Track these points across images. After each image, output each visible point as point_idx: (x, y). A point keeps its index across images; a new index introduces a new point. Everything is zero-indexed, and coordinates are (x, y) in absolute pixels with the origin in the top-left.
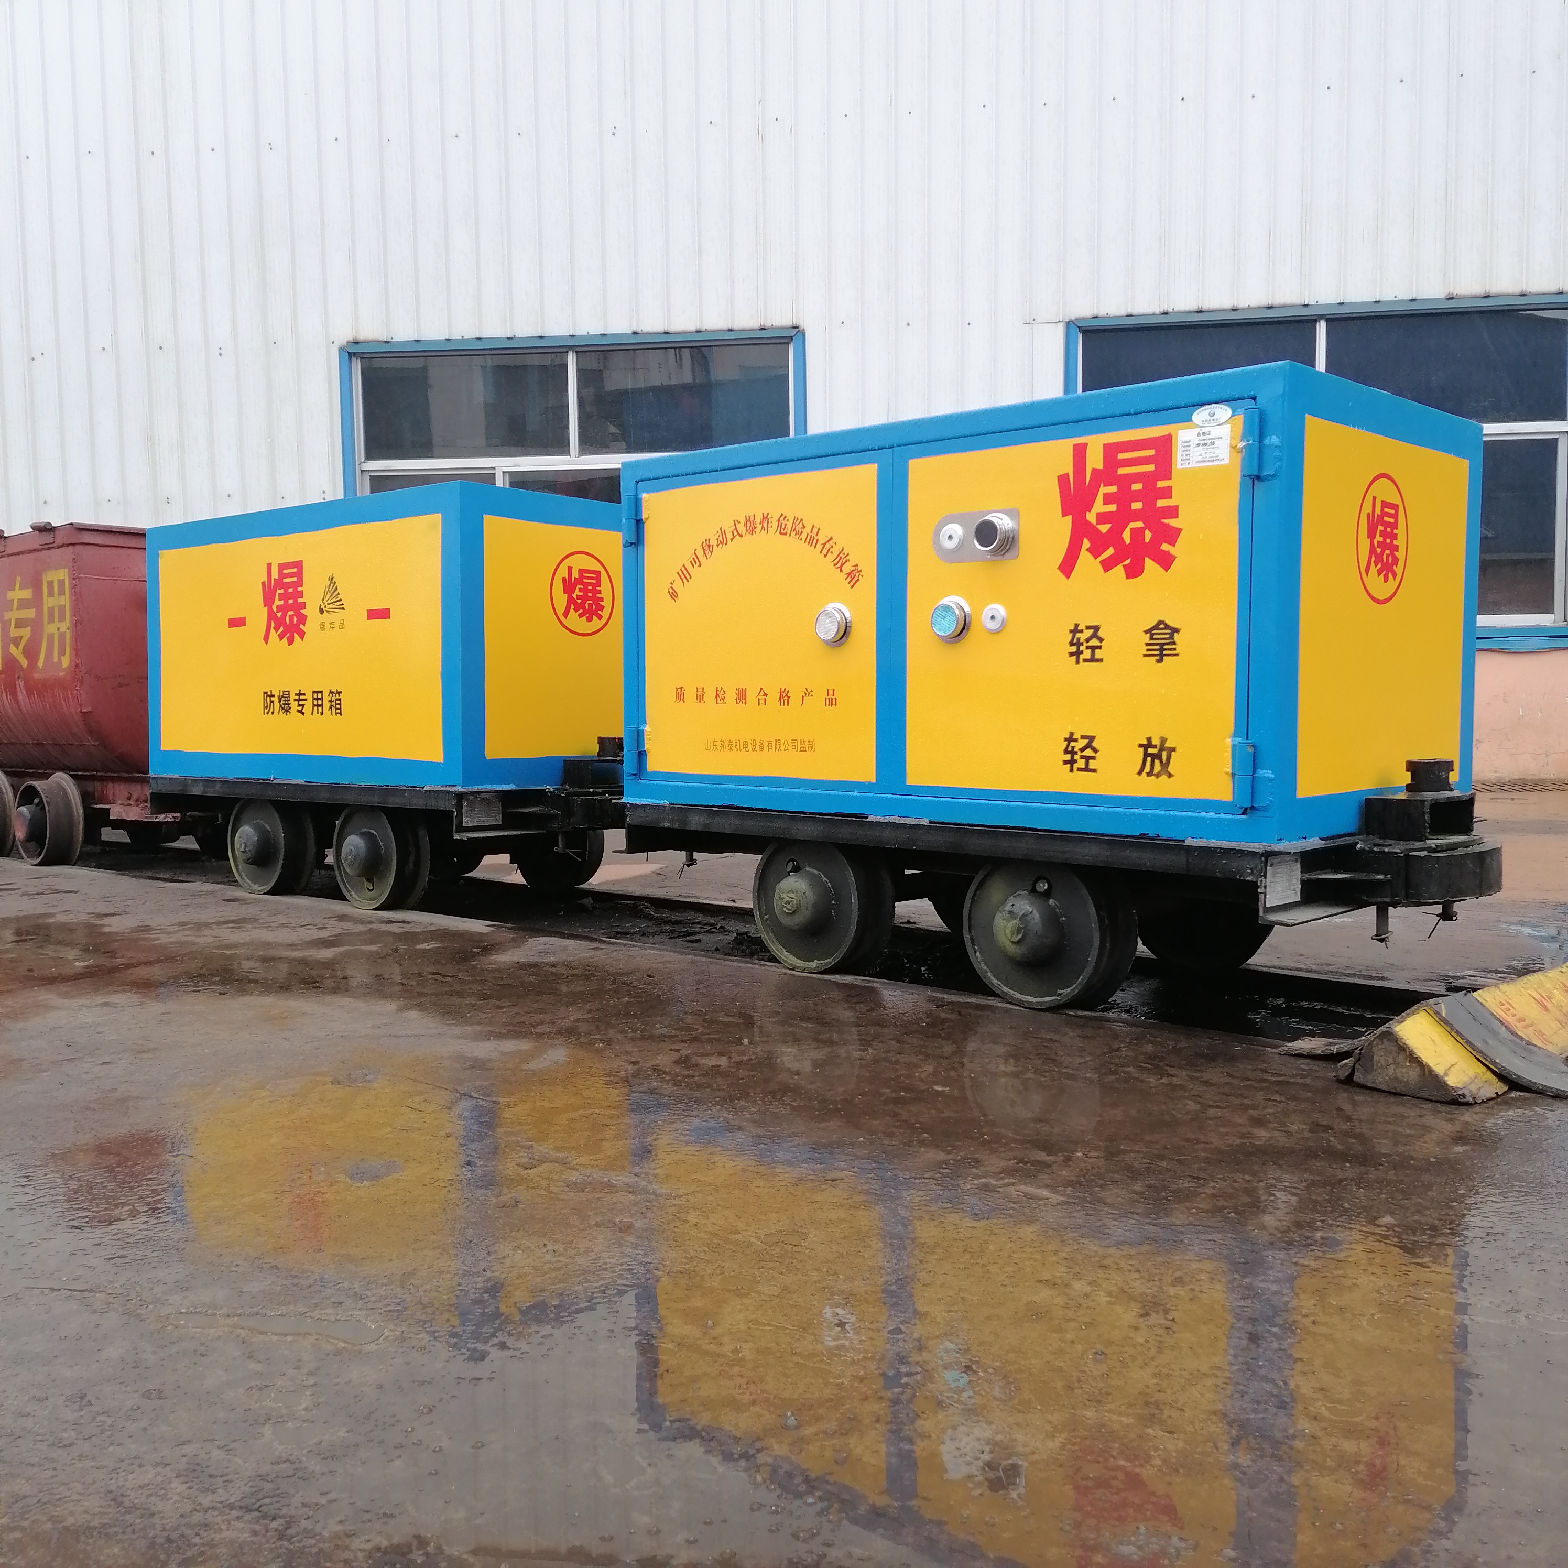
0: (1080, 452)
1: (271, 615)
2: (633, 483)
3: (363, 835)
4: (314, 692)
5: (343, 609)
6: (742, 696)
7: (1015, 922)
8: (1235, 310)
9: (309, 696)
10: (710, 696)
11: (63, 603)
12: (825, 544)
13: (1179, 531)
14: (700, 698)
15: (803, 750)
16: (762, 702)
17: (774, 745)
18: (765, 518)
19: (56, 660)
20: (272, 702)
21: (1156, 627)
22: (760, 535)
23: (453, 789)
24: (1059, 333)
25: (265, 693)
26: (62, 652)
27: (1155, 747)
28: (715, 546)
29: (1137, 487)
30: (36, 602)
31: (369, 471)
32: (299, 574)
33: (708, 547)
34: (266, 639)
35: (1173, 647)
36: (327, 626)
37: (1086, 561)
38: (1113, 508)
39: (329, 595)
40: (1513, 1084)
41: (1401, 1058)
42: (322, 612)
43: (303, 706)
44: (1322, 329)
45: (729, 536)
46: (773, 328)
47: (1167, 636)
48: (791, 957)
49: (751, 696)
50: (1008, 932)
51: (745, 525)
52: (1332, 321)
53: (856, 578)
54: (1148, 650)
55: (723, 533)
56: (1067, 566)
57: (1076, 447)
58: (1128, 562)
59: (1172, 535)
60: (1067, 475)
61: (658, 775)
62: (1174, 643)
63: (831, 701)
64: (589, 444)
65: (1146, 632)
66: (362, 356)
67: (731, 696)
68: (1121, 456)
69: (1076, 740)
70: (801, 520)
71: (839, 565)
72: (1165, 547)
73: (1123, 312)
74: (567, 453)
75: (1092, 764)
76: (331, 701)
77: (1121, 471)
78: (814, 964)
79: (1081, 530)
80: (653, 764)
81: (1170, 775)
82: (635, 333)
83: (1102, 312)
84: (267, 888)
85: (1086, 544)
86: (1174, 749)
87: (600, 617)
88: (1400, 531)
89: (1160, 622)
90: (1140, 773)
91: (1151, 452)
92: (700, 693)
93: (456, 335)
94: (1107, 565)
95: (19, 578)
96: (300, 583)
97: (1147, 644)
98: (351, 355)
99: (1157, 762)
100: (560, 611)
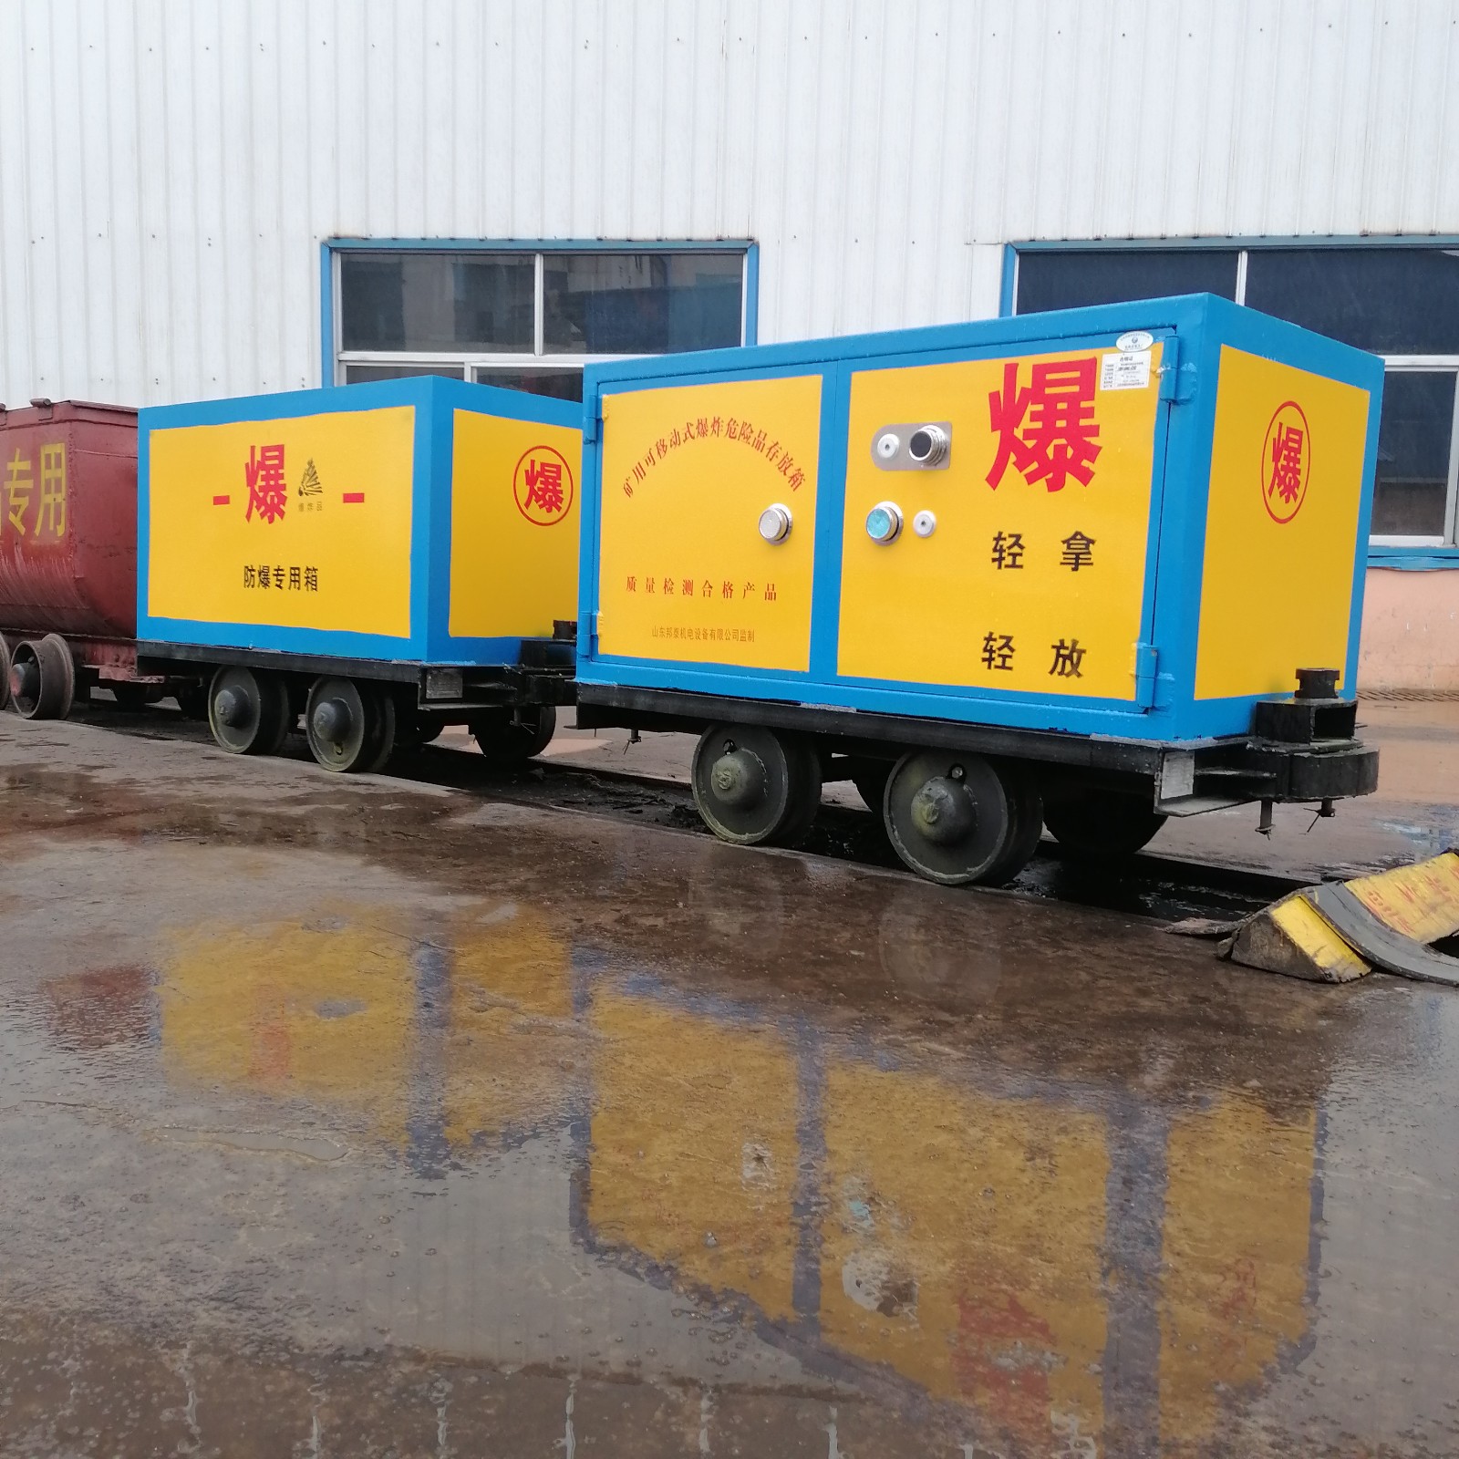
0: (1011, 371)
1: (254, 495)
2: (595, 385)
3: (333, 702)
4: (292, 568)
5: (321, 492)
6: (688, 587)
7: (931, 804)
8: (1163, 238)
9: (287, 572)
10: (659, 586)
11: (59, 475)
12: (770, 449)
13: (1099, 449)
14: (650, 588)
15: (743, 639)
16: (707, 593)
17: (718, 634)
18: (716, 422)
19: (51, 528)
20: (252, 576)
21: (1074, 538)
22: (711, 438)
23: (418, 664)
24: (998, 253)
25: (247, 567)
26: (57, 522)
27: (1067, 648)
28: (669, 446)
29: (1062, 406)
30: (35, 473)
31: (346, 361)
32: (281, 458)
33: (661, 448)
34: (248, 516)
35: (1088, 556)
36: (306, 507)
37: (1011, 472)
38: (1038, 425)
39: (308, 477)
40: (1375, 965)
41: (1276, 939)
42: (301, 493)
43: (281, 581)
44: (1243, 259)
45: (682, 437)
46: (729, 239)
47: (1083, 546)
48: (725, 829)
49: (697, 588)
50: (924, 813)
51: (698, 428)
52: (1254, 253)
53: (798, 482)
54: (1065, 559)
55: (676, 434)
56: (994, 478)
57: (1008, 367)
58: (1050, 476)
59: (1092, 453)
60: (998, 393)
61: (608, 658)
62: (1089, 553)
63: (770, 596)
64: (555, 342)
65: (1064, 542)
66: (344, 252)
67: (678, 587)
68: (1049, 377)
69: (995, 640)
70: (750, 425)
71: (784, 468)
72: (1085, 463)
73: (1058, 236)
74: (532, 350)
75: (1009, 662)
76: (307, 578)
77: (1048, 391)
78: (745, 837)
79: (1008, 445)
80: (604, 647)
81: (1079, 675)
82: (600, 240)
83: (1039, 236)
84: (244, 748)
85: (1013, 458)
86: (1084, 651)
87: (559, 509)
88: (1303, 456)
89: (1077, 533)
90: (1052, 672)
91: (1076, 374)
92: (650, 581)
93: (431, 235)
94: (1031, 479)
95: (18, 451)
96: (281, 466)
97: (1064, 553)
98: (332, 250)
99: (1068, 663)
100: (523, 502)
